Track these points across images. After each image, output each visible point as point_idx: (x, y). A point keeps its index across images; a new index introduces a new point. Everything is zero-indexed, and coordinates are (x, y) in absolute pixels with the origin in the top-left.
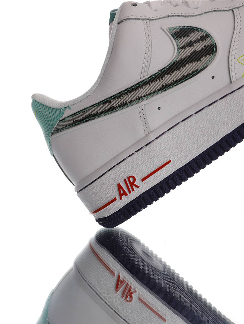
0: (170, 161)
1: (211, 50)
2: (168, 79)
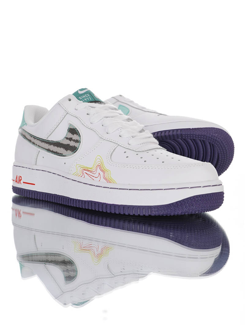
0: (34, 184)
1: (74, 149)
2: (52, 148)
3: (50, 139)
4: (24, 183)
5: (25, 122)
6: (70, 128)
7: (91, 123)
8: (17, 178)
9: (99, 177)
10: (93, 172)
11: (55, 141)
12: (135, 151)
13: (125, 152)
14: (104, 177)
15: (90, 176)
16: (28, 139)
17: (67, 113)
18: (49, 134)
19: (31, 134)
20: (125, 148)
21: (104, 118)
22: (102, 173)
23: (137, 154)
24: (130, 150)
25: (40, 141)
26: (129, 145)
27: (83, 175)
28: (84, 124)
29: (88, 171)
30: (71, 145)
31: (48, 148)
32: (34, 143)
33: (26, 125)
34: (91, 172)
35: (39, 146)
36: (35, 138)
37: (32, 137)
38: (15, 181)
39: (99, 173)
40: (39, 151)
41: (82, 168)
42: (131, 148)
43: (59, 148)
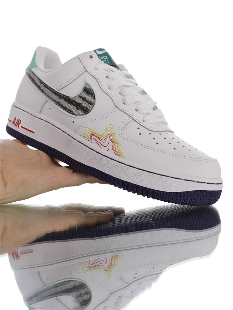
3: (62, 92)
4: (22, 127)
5: (36, 65)
6: (86, 87)
7: (109, 88)
8: (15, 119)
9: (108, 147)
10: (102, 140)
11: (67, 95)
12: (149, 130)
13: (139, 128)
14: (113, 149)
15: (98, 143)
16: (37, 84)
17: (86, 71)
18: (63, 87)
19: (41, 81)
20: (139, 123)
21: (123, 86)
22: (111, 144)
23: (150, 134)
24: (144, 127)
25: (51, 91)
26: (144, 121)
27: (91, 140)
28: (101, 86)
29: (97, 137)
30: (84, 106)
31: (58, 101)
32: (43, 91)
33: (36, 68)
34: (100, 139)
35: (48, 95)
36: (45, 86)
37: (42, 84)
38: (12, 122)
39: (108, 143)
40: (47, 101)
41: (90, 133)
42: (145, 125)
43: (70, 105)
